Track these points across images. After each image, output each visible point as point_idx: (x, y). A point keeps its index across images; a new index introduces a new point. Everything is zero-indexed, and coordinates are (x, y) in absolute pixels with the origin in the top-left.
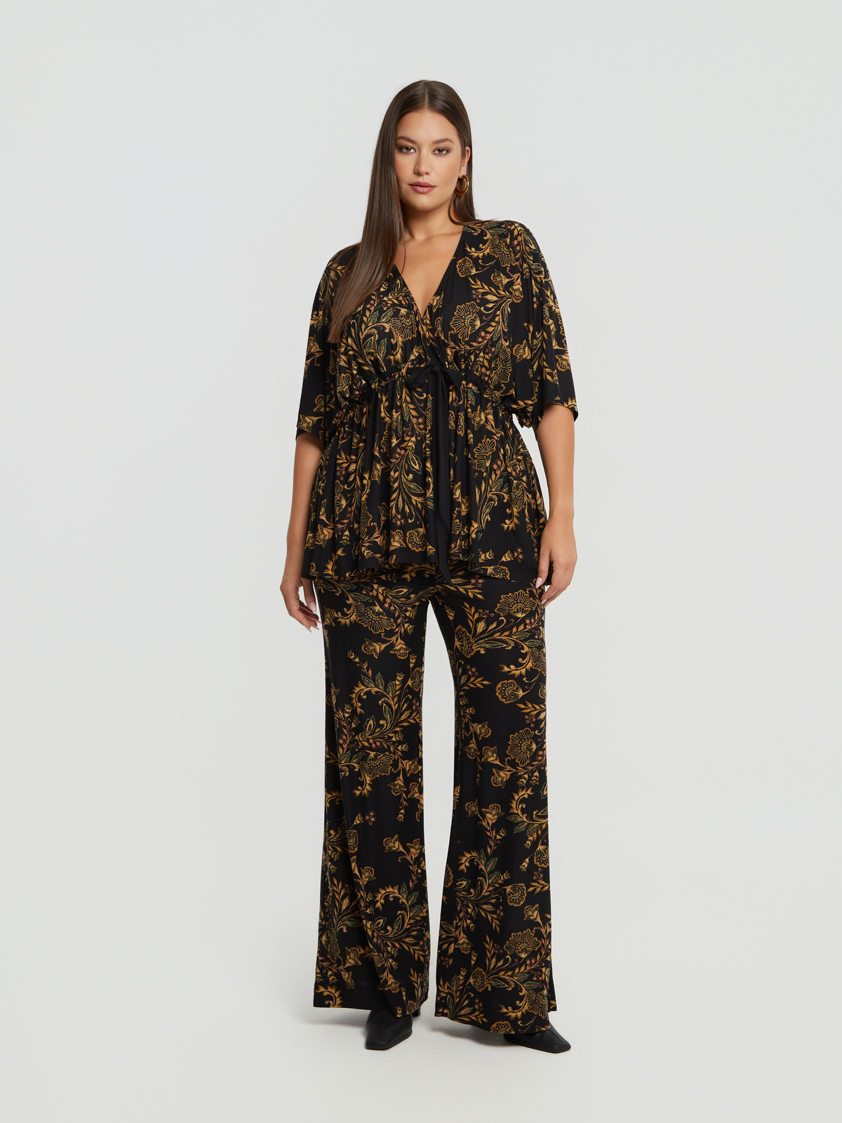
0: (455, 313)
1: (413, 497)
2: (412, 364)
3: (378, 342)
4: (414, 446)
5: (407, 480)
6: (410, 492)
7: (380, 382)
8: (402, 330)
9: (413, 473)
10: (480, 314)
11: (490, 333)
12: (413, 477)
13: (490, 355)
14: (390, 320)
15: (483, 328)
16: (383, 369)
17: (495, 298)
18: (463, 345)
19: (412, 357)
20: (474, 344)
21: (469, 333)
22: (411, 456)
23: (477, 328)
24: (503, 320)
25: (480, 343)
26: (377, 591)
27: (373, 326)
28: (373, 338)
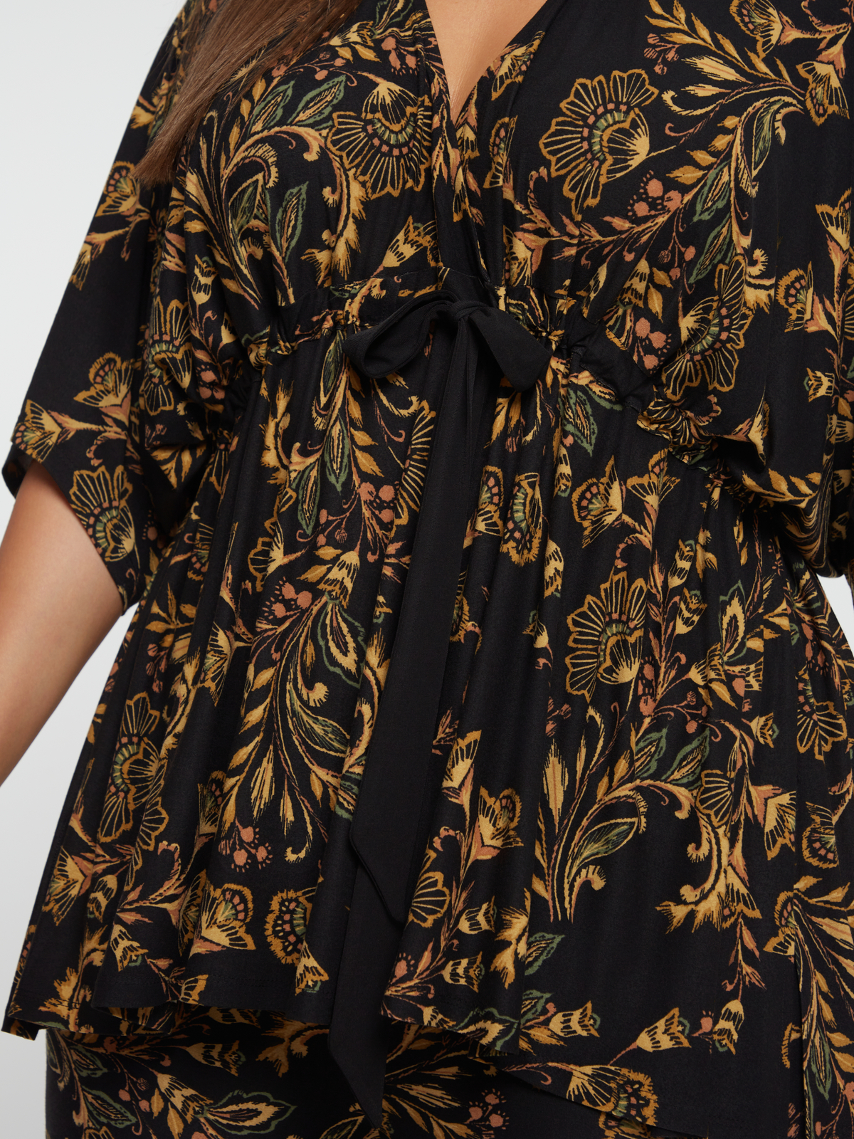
0: (563, 105)
1: (315, 768)
2: (382, 286)
3: (278, 194)
4: (349, 585)
5: (305, 703)
6: (309, 750)
7: (273, 343)
8: (367, 157)
9: (330, 680)
10: (656, 116)
11: (684, 189)
12: (330, 696)
13: (676, 273)
14: (330, 117)
15: (658, 166)
16: (286, 297)
17: (729, 74)
18: (578, 225)
19: (390, 260)
20: (619, 223)
21: (603, 180)
22: (335, 618)
23: (635, 162)
24: (747, 151)
25: (638, 221)
26: (166, 1098)
27: (265, 133)
28: (260, 176)
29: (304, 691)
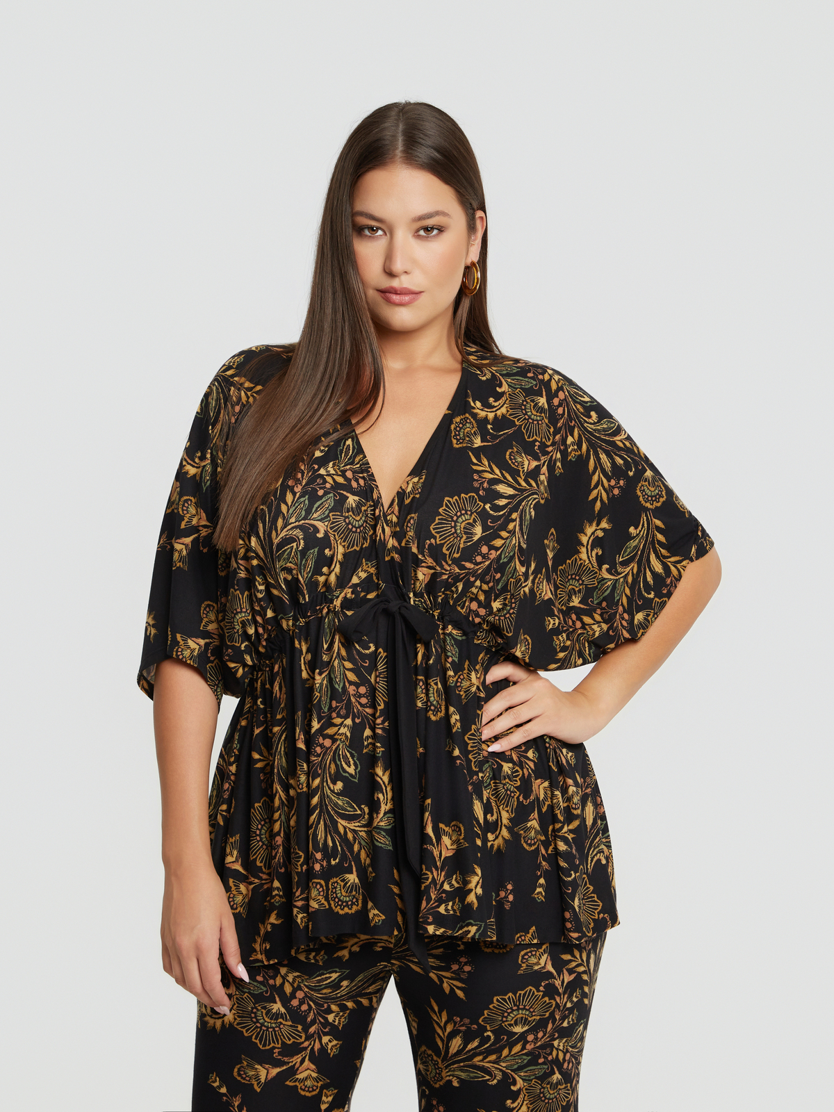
0: (441, 510)
1: (340, 820)
2: (352, 593)
3: (304, 553)
4: (349, 735)
5: (333, 791)
6: (336, 812)
7: (295, 620)
8: (346, 534)
9: (344, 780)
10: (483, 515)
11: (497, 549)
12: (344, 787)
13: (491, 584)
14: (328, 516)
15: (486, 540)
16: (304, 599)
17: (510, 491)
18: (449, 565)
19: (355, 580)
20: (468, 565)
21: (462, 546)
22: (344, 751)
23: (476, 538)
24: (521, 529)
25: (477, 564)
26: (284, 978)
27: (297, 523)
28: (295, 544)
29: (331, 786)
